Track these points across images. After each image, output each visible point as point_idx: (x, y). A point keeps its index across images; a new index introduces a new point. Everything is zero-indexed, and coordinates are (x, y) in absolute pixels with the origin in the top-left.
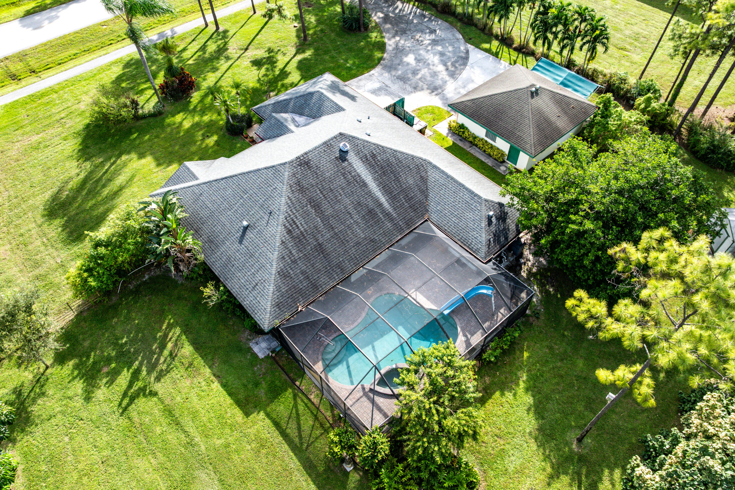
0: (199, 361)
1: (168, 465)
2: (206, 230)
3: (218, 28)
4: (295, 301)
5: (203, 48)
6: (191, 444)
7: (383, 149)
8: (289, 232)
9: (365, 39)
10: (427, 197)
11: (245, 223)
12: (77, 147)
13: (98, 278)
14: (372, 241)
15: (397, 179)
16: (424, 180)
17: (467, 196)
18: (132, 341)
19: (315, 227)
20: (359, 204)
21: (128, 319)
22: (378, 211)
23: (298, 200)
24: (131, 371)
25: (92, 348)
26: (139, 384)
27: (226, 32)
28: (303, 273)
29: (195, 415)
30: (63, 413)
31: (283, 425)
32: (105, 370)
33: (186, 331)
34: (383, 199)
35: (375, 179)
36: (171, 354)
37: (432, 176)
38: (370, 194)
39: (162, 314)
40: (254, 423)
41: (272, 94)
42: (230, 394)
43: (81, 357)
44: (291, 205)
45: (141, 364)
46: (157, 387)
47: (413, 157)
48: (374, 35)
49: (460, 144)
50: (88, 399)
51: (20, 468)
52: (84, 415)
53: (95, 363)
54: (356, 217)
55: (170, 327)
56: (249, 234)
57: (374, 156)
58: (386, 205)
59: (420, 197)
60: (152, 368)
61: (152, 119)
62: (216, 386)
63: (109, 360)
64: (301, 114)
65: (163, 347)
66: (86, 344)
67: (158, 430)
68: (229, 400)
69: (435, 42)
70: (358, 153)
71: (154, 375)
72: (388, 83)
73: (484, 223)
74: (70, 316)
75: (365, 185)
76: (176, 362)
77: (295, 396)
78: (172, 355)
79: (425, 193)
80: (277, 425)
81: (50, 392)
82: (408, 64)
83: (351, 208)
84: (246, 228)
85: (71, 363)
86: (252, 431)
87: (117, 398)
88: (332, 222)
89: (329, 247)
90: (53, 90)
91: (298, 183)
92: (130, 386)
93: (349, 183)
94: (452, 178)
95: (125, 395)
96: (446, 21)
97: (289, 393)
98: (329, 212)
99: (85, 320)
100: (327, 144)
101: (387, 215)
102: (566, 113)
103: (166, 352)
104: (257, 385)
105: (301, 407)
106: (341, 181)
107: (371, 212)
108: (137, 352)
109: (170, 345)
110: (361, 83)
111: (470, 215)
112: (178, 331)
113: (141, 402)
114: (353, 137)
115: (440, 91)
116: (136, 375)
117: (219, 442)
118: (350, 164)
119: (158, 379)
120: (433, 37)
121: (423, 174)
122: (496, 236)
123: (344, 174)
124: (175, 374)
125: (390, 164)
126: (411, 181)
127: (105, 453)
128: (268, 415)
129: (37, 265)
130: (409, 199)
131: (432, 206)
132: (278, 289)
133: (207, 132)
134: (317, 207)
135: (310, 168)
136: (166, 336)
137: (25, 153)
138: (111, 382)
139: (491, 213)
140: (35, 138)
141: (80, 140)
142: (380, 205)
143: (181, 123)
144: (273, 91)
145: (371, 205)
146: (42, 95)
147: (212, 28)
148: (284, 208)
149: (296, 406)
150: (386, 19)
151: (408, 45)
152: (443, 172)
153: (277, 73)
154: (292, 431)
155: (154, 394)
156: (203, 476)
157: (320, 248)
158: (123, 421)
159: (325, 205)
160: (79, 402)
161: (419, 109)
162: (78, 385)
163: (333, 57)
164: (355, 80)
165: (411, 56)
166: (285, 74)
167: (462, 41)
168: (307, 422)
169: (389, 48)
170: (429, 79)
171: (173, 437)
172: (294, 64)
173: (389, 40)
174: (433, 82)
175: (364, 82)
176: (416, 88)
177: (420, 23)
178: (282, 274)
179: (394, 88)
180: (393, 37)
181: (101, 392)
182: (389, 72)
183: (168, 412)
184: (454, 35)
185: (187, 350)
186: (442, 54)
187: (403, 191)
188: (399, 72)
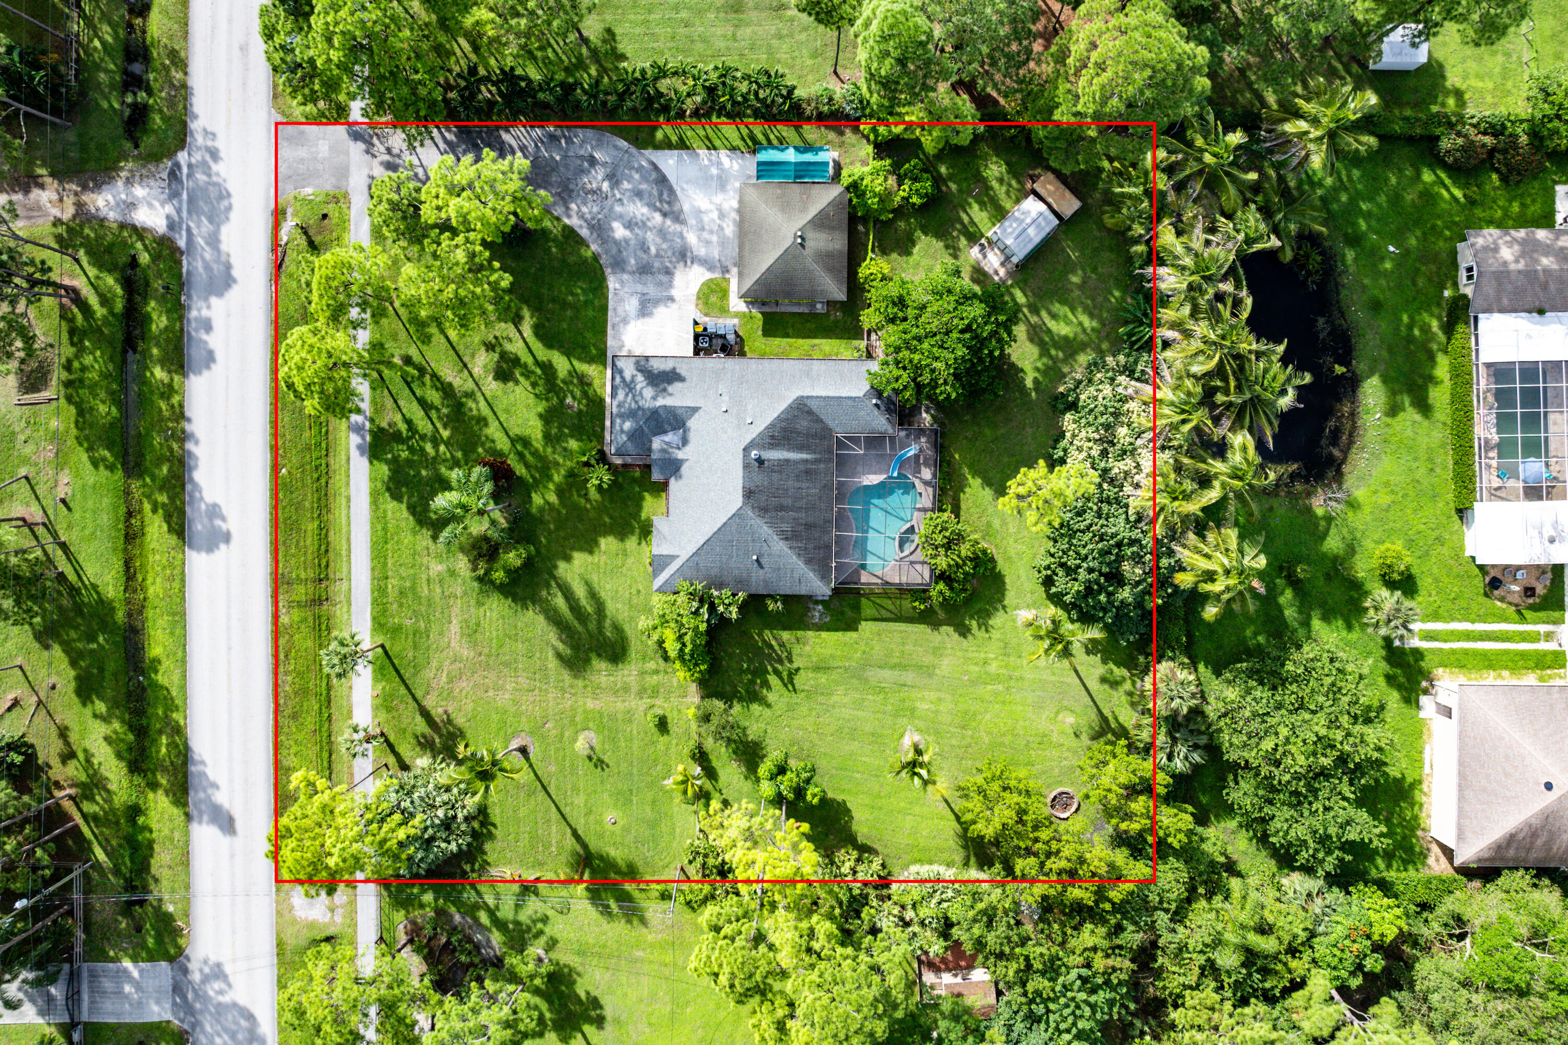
0: (800, 633)
1: (848, 687)
4: (828, 566)
6: (846, 669)
7: (772, 426)
8: (787, 539)
10: (822, 421)
11: (753, 558)
15: (798, 433)
16: (810, 413)
17: (850, 403)
18: (750, 661)
19: (794, 519)
20: (797, 476)
21: (731, 656)
22: (809, 466)
23: (771, 517)
24: (771, 673)
25: (734, 687)
26: (785, 675)
28: (814, 549)
29: (833, 657)
30: (767, 724)
31: (878, 616)
32: (758, 686)
34: (805, 456)
35: (787, 450)
36: (780, 646)
37: (811, 404)
38: (796, 462)
40: (864, 630)
41: (569, 402)
44: (771, 524)
45: (772, 666)
46: (795, 665)
47: (790, 406)
50: (769, 706)
52: (779, 713)
53: (746, 690)
54: (804, 486)
55: (760, 635)
56: (763, 561)
57: (772, 437)
58: (809, 457)
59: (819, 426)
62: (824, 634)
63: (752, 682)
64: (663, 432)
65: (771, 647)
67: (823, 681)
68: (840, 634)
69: (612, 179)
70: (764, 448)
71: (786, 662)
72: (639, 288)
73: (875, 412)
75: (787, 461)
76: (788, 647)
77: (867, 599)
78: (782, 645)
79: (819, 420)
80: (875, 620)
81: (747, 724)
82: (626, 241)
83: (798, 485)
84: (758, 560)
85: (736, 703)
86: (868, 634)
87: (783, 690)
88: (798, 504)
89: (811, 520)
91: (760, 509)
92: (782, 679)
93: (780, 472)
94: (828, 397)
95: (785, 685)
97: (864, 601)
98: (789, 502)
100: (746, 466)
101: (817, 461)
103: (777, 648)
104: (843, 613)
105: (877, 601)
106: (775, 476)
107: (807, 472)
108: (761, 664)
109: (773, 643)
111: (862, 413)
112: (767, 634)
113: (797, 680)
114: (751, 443)
115: (689, 254)
116: (777, 673)
118: (769, 461)
119: (791, 661)
120: (601, 170)
121: (806, 410)
122: (888, 410)
123: (772, 471)
124: (795, 652)
125: (784, 430)
126: (804, 423)
128: (866, 620)
130: (815, 436)
131: (831, 423)
134: (782, 508)
135: (754, 492)
136: (764, 641)
137: (474, 645)
138: (769, 688)
139: (874, 401)
140: (456, 627)
142: (807, 461)
144: (565, 397)
145: (802, 467)
148: (770, 531)
149: (873, 603)
151: (595, 209)
152: (818, 397)
153: (538, 371)
154: (885, 614)
155: (798, 670)
156: (869, 674)
157: (808, 526)
158: (802, 695)
159: (784, 502)
160: (767, 712)
161: (698, 298)
162: (755, 708)
163: (553, 300)
164: (610, 313)
165: (616, 225)
166: (548, 368)
167: (633, 150)
168: (888, 603)
169: (584, 232)
170: (664, 246)
171: (835, 675)
172: (537, 346)
173: (569, 216)
174: (671, 247)
175: (620, 310)
176: (669, 272)
177: (565, 157)
178: (808, 562)
179: (652, 290)
180: (568, 208)
181: (771, 697)
182: (623, 270)
183: (817, 669)
184: (615, 147)
185: (785, 635)
186: (639, 194)
187: (808, 436)
188: (633, 261)
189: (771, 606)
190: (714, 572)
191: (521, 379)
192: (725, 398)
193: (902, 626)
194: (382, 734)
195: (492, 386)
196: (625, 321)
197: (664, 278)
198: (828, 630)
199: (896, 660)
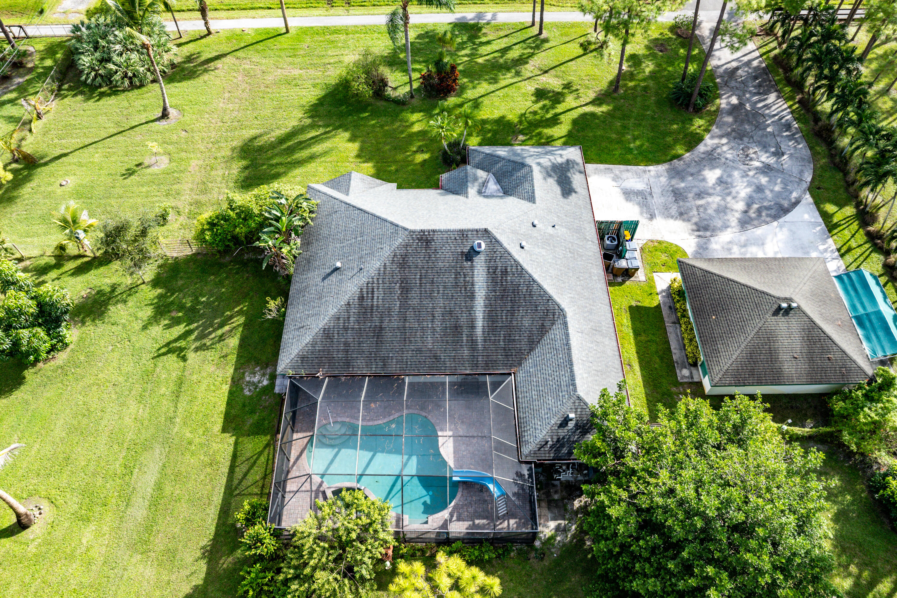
0: (233, 358)
1: (146, 423)
2: (313, 248)
3: (541, 33)
4: (320, 365)
5: (505, 51)
6: (171, 420)
7: (521, 271)
8: (361, 298)
9: (683, 122)
10: (531, 350)
11: (339, 264)
12: (314, 100)
13: (214, 235)
14: (435, 357)
15: (512, 312)
16: (543, 330)
17: (565, 379)
18: (207, 304)
19: (389, 309)
20: (451, 312)
21: (221, 283)
22: (465, 332)
23: (392, 273)
24: (187, 328)
25: (180, 290)
26: (182, 343)
27: (546, 41)
28: (346, 344)
29: (193, 401)
30: (124, 326)
31: (239, 460)
32: (174, 314)
33: (246, 325)
34: (480, 323)
35: (487, 298)
36: (221, 336)
37: (556, 332)
38: (470, 309)
39: (245, 296)
40: (222, 441)
41: (521, 137)
42: (228, 404)
43: (169, 290)
44: (382, 273)
45: (197, 328)
46: (191, 356)
47: (550, 299)
48: (699, 122)
49: (665, 312)
50: (145, 328)
51: (71, 346)
52: (133, 339)
53: (172, 303)
54: (437, 323)
55: (240, 313)
56: (334, 278)
57: (505, 272)
58: (479, 331)
59: (524, 345)
60: (202, 336)
61: (393, 106)
62: (226, 388)
63: (181, 307)
64: (499, 181)
65: (221, 325)
66: (180, 283)
67: (163, 390)
68: (222, 408)
69: (766, 169)
70: (490, 260)
71: (198, 344)
72: (657, 191)
73: (555, 420)
74: (188, 252)
75: (472, 297)
76: (218, 346)
77: (268, 445)
78: (221, 338)
79: (533, 344)
80: (235, 457)
81: (130, 304)
82: (704, 180)
83: (438, 313)
84: (337, 269)
85: (159, 291)
86: (215, 446)
87: (162, 342)
88: (410, 314)
89: (388, 335)
90: (346, 31)
91: (404, 257)
92: (176, 340)
93: (456, 285)
94: (569, 349)
95: (168, 344)
96: (811, 148)
97: (265, 439)
98: (415, 302)
99: (195, 262)
100: (463, 234)
101: (473, 342)
102: (811, 359)
103: (220, 332)
104: (253, 412)
105: (263, 459)
106: (450, 279)
107: (456, 329)
108: (202, 316)
109: (227, 328)
110: (625, 175)
111: (551, 401)
112: (241, 320)
113: (172, 358)
114: (497, 241)
115: (708, 234)
116: (186, 334)
117: (188, 435)
118: (472, 267)
119: (197, 350)
120: (772, 161)
121: (547, 324)
122: (559, 443)
123: (457, 274)
124: (209, 354)
126: (526, 323)
127: (121, 379)
128: (236, 443)
129: (204, 192)
130: (509, 339)
131: (528, 364)
132: (314, 344)
133: (426, 146)
134: (405, 290)
135: (427, 247)
136: (231, 317)
137: (277, 83)
138: (168, 327)
139: (572, 416)
140: (296, 72)
141: (323, 93)
142: (473, 327)
143: (413, 124)
144: (525, 134)
145: (463, 320)
146: (336, 31)
147: (535, 30)
148: (373, 272)
149: (260, 453)
150: (734, 110)
151: (729, 156)
152: (567, 335)
153: (549, 116)
154: (239, 472)
155: (184, 359)
156: (158, 451)
157: (379, 332)
158: (150, 365)
159: (414, 294)
160: (137, 326)
161: (660, 242)
162: (149, 312)
163: (624, 127)
164: (622, 167)
165: (718, 173)
166: (554, 121)
167: (805, 186)
168: (256, 475)
169: (701, 148)
170: (710, 211)
171: (166, 405)
172: (575, 114)
173: (712, 137)
174: (711, 218)
175: (629, 175)
176: (682, 215)
177: (773, 134)
178: (327, 333)
179: (657, 200)
180: (721, 137)
181: (156, 330)
182: (671, 178)
183: (180, 382)
184: (801, 172)
185: (234, 342)
186: (759, 189)
187: (509, 327)
188: (683, 185)
189: (272, 304)
190: (325, 231)
191: (540, 104)
192: (550, 230)
193: (218, 499)
194: (209, 33)
195: (530, 87)
196: (616, 178)
197: (674, 210)
198: (231, 393)
199: (168, 489)
